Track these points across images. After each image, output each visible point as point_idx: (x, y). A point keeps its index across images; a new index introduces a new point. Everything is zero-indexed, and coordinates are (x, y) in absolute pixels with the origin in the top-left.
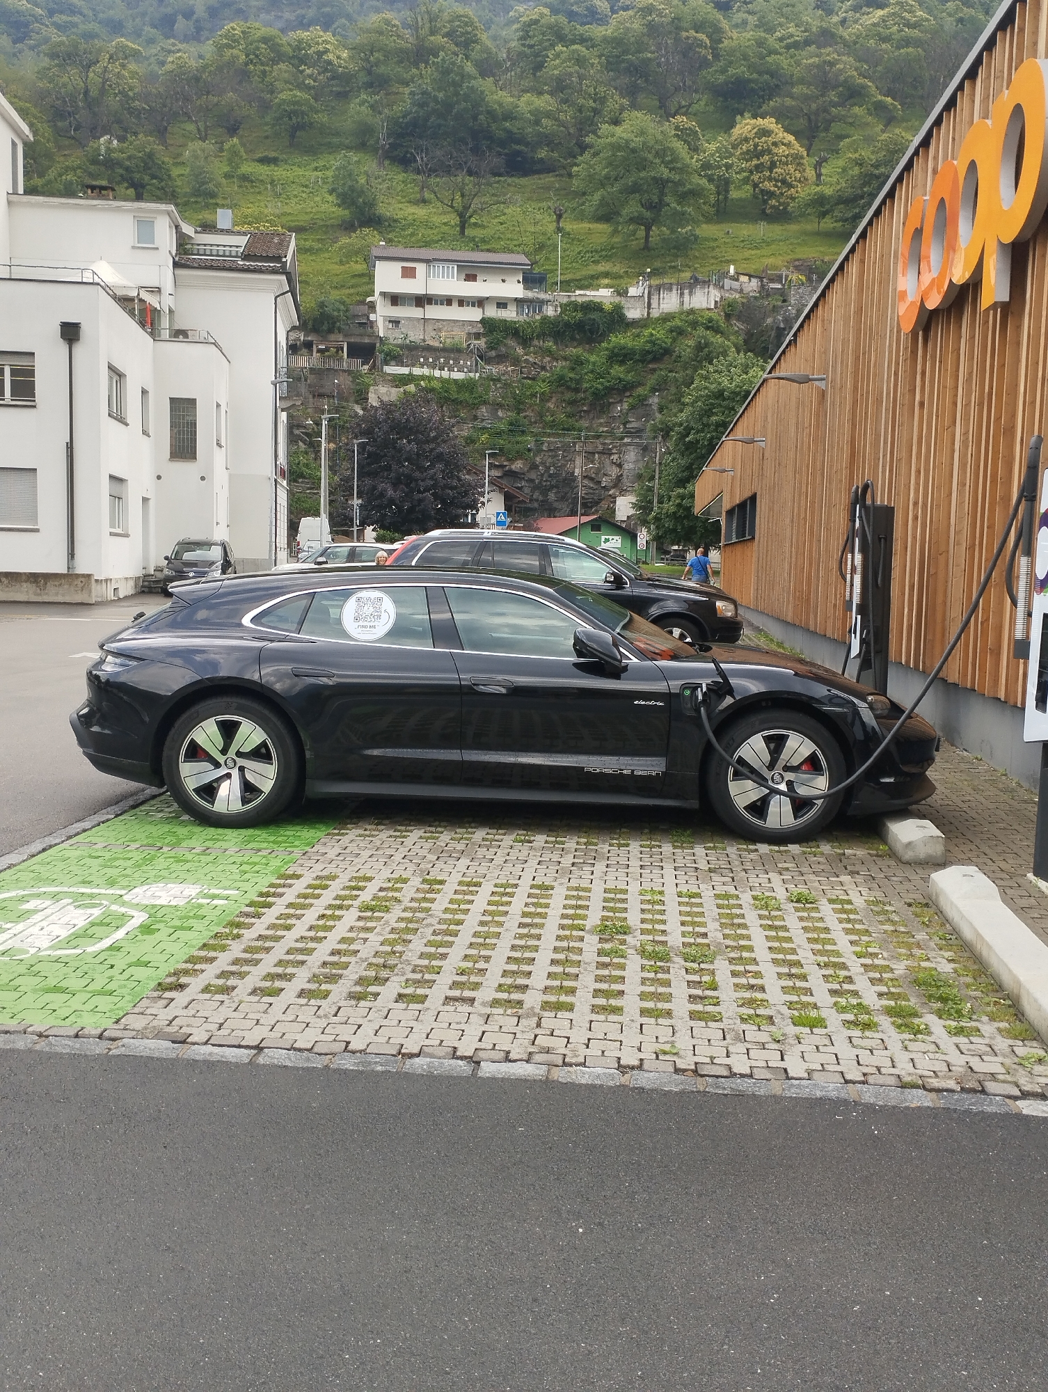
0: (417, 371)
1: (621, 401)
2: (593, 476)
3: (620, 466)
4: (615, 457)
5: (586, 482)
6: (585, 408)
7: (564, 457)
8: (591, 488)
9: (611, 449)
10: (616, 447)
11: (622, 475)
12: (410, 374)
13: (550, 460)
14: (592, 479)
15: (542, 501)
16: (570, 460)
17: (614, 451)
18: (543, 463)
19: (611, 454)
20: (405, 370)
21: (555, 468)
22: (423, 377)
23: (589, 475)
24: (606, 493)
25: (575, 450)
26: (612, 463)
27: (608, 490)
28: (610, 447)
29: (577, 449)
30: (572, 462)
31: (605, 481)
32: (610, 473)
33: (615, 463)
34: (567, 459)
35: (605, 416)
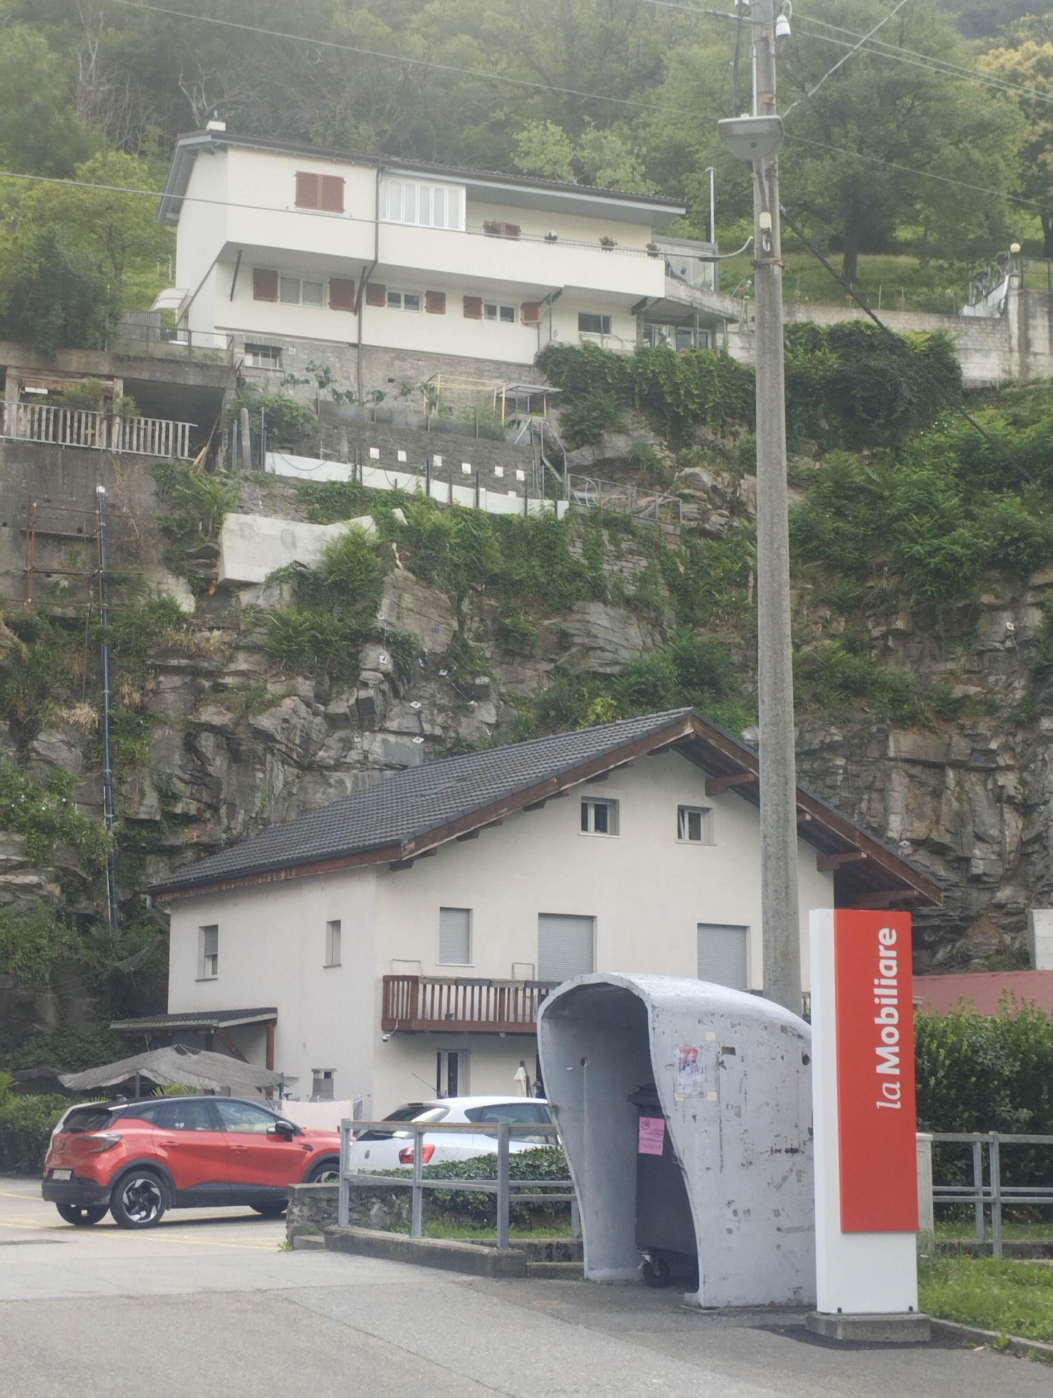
0: (376, 479)
1: (1014, 605)
2: (947, 839)
3: (1026, 809)
4: (1008, 782)
5: (921, 858)
6: (900, 624)
7: (849, 776)
9: (992, 754)
10: (1008, 748)
11: (1039, 839)
12: (356, 484)
14: (938, 850)
16: (870, 788)
17: (1002, 761)
20: (335, 472)
22: (396, 498)
23: (935, 836)
24: (985, 897)
25: (884, 756)
26: (999, 799)
27: (992, 889)
28: (993, 746)
29: (892, 754)
30: (875, 796)
31: (982, 860)
32: (994, 832)
33: (1010, 800)
34: (860, 783)
35: (959, 650)
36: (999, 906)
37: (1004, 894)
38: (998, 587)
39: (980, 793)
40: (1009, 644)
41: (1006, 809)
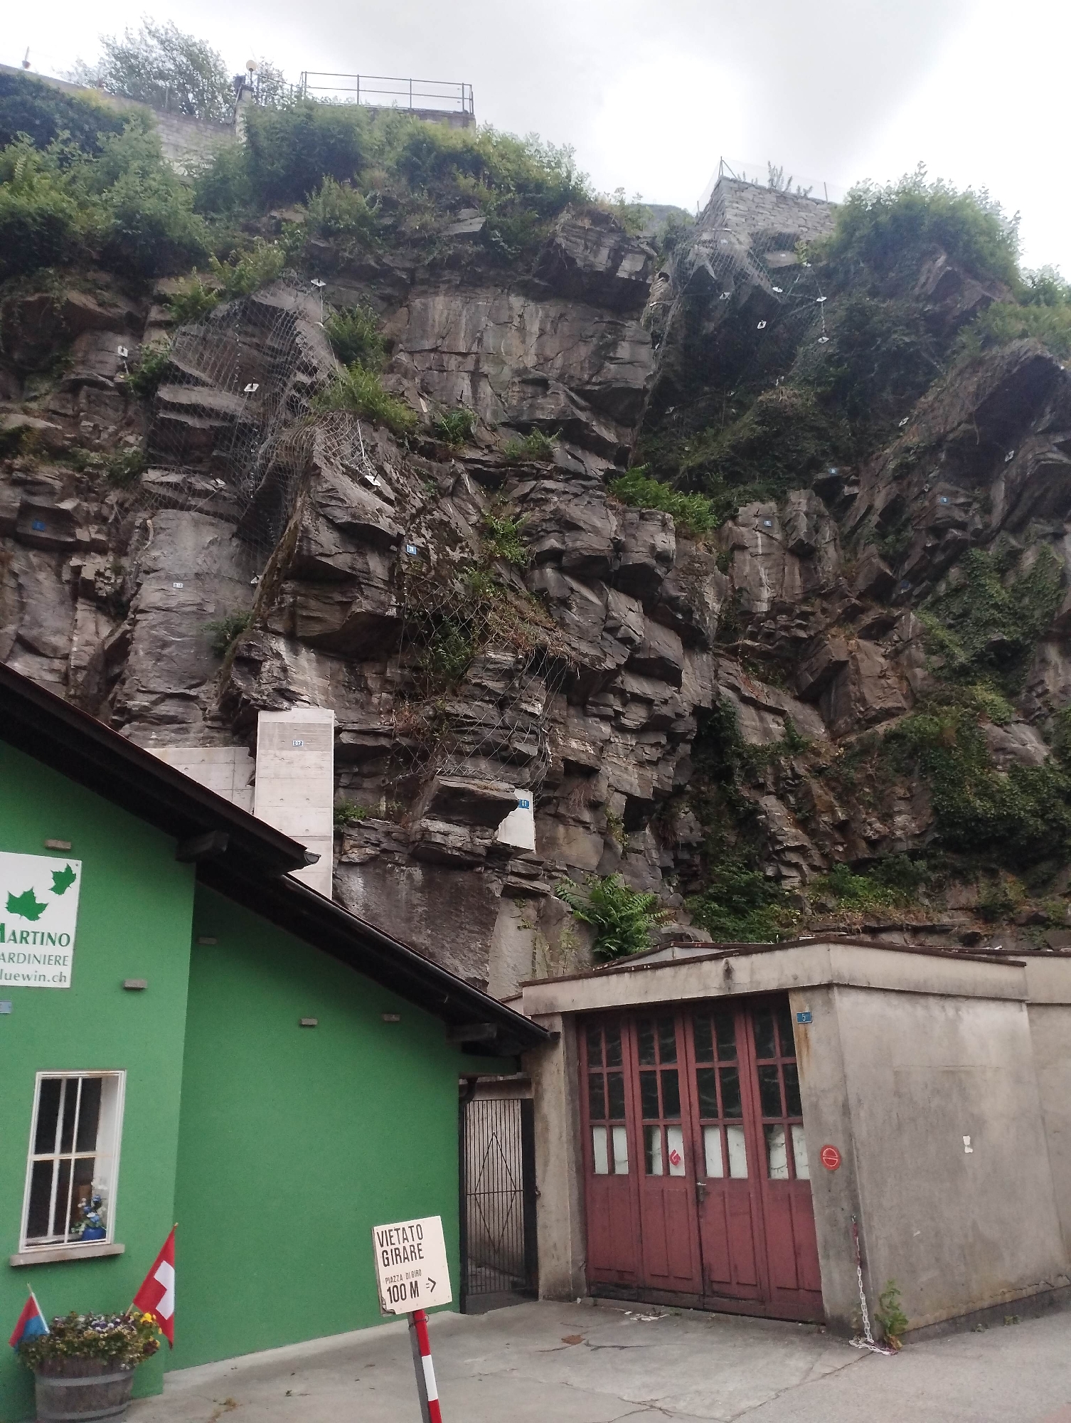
3: (116, 609)
9: (66, 521)
11: (124, 643)
17: (83, 535)
19: (63, 548)
26: (74, 588)
28: (67, 506)
33: (91, 593)
35: (44, 386)
39: (44, 585)
41: (84, 612)
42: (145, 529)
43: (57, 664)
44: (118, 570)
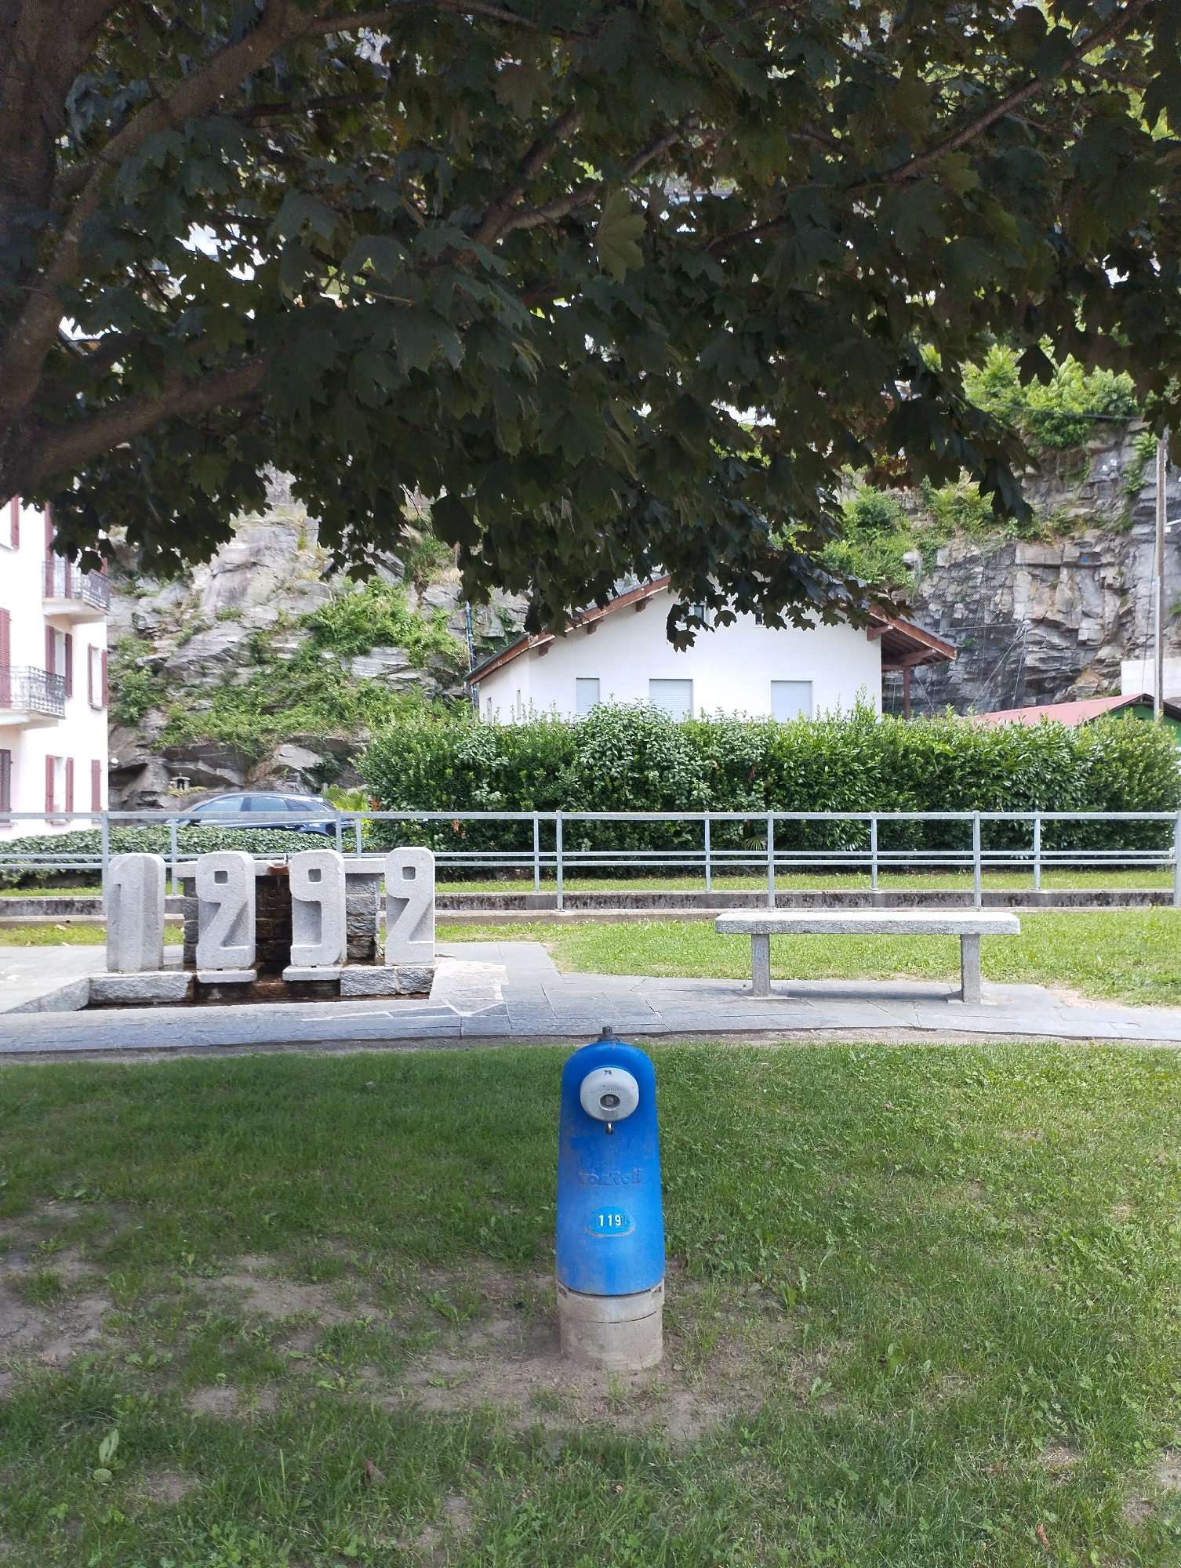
1: (1117, 447)
2: (1059, 618)
3: (1122, 592)
4: (1109, 574)
5: (1040, 632)
7: (987, 578)
8: (1053, 647)
9: (1096, 555)
10: (1109, 550)
11: (1130, 612)
13: (954, 588)
14: (1055, 625)
15: (932, 684)
16: (1002, 586)
17: (1105, 559)
18: (939, 597)
19: (1096, 568)
21: (967, 605)
23: (1050, 616)
24: (1090, 656)
25: (1013, 563)
26: (1102, 586)
27: (1096, 649)
28: (1097, 549)
29: (1018, 561)
30: (1006, 591)
31: (1087, 630)
32: (1098, 610)
33: (1110, 586)
34: (994, 583)
35: (1076, 484)
36: (1101, 661)
37: (1104, 653)
38: (1104, 435)
39: (1089, 586)
40: (1113, 476)
41: (1108, 594)
42: (1135, 557)
43: (1099, 621)
44: (1121, 574)
